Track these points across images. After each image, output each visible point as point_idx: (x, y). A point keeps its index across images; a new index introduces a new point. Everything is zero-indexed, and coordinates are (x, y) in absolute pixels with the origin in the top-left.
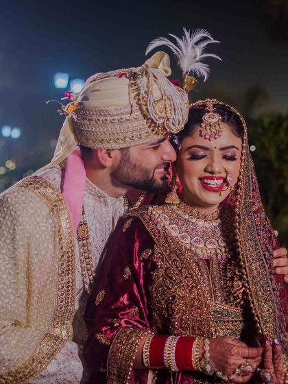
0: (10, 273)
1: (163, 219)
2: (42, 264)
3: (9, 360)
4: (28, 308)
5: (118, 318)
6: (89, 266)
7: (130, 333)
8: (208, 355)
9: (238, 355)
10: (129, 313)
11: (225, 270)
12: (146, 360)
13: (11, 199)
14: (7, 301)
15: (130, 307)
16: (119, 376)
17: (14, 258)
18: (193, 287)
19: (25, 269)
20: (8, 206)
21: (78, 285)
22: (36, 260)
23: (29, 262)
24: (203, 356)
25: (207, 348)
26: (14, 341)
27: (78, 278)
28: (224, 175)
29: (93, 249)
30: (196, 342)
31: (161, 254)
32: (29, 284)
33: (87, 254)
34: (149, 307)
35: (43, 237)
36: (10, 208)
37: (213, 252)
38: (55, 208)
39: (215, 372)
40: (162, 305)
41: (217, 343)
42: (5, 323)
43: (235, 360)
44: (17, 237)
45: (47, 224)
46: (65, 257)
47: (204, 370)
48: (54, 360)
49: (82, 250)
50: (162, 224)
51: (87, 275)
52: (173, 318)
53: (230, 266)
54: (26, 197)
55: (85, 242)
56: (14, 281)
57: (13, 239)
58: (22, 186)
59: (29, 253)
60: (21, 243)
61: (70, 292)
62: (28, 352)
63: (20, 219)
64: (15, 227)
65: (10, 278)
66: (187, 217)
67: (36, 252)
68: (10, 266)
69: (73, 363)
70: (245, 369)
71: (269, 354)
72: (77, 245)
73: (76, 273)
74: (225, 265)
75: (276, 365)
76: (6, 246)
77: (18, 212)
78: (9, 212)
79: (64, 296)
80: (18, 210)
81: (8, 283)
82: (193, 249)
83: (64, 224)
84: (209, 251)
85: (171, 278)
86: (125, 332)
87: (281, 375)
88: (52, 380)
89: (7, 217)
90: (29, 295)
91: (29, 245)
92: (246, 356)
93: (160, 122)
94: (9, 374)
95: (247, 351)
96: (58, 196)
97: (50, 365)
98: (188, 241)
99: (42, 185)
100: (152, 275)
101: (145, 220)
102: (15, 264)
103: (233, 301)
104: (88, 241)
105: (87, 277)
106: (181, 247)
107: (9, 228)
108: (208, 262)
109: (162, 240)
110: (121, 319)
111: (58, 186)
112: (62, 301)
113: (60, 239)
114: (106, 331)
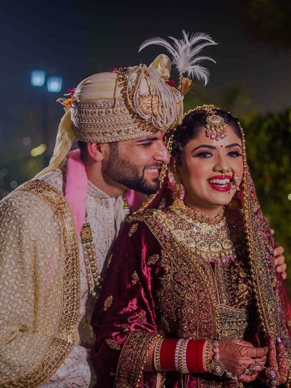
0: (17, 278)
1: (168, 225)
2: (48, 268)
3: (20, 366)
4: (35, 312)
5: (127, 323)
6: (94, 268)
7: (140, 338)
8: (218, 357)
9: (248, 355)
10: (138, 317)
11: (230, 273)
12: (157, 363)
13: (15, 203)
14: (15, 305)
15: (138, 311)
16: (128, 379)
17: (22, 262)
18: (200, 291)
19: (32, 273)
20: (12, 210)
21: (83, 287)
22: (42, 263)
23: (35, 266)
24: (213, 358)
25: (217, 350)
26: (23, 347)
27: (83, 280)
28: (230, 174)
29: (97, 251)
30: (206, 345)
31: (169, 259)
32: (36, 287)
33: (91, 256)
34: (157, 311)
35: (49, 240)
36: (15, 212)
37: (217, 255)
38: (59, 211)
39: (225, 373)
40: (171, 309)
41: (227, 345)
42: (14, 329)
43: (244, 361)
44: (24, 241)
45: (52, 227)
46: (70, 260)
47: (214, 371)
48: (63, 365)
49: (86, 253)
50: (168, 230)
51: (92, 276)
52: (182, 323)
53: (234, 268)
54: (31, 201)
55: (88, 244)
56: (22, 285)
57: (19, 243)
58: (25, 190)
59: (35, 257)
60: (27, 247)
61: (75, 295)
62: (38, 357)
63: (26, 223)
64: (21, 231)
65: (17, 282)
66: (191, 221)
67: (42, 255)
68: (17, 271)
69: (82, 366)
70: (254, 369)
71: (274, 352)
72: (81, 248)
73: (81, 275)
74: (229, 268)
75: (280, 363)
76: (12, 251)
77: (23, 216)
78: (14, 216)
79: (70, 298)
80: (23, 214)
81: (15, 287)
82: (198, 253)
83: (68, 227)
84: (213, 255)
85: (180, 283)
86: (135, 337)
87: (284, 372)
88: (61, 385)
89: (12, 222)
90: (36, 299)
91: (35, 248)
92: (255, 356)
93: (147, 117)
94: (19, 381)
95: (254, 351)
96: (61, 199)
97: (59, 369)
98: (193, 245)
99: (44, 188)
100: (160, 281)
101: (151, 224)
102: (23, 269)
103: (238, 303)
104: (92, 243)
105: (92, 279)
106: (187, 251)
107: (15, 232)
108: (213, 265)
109: (168, 245)
110: (131, 324)
111: (60, 189)
112: (67, 305)
113: (65, 242)
114: (116, 336)
